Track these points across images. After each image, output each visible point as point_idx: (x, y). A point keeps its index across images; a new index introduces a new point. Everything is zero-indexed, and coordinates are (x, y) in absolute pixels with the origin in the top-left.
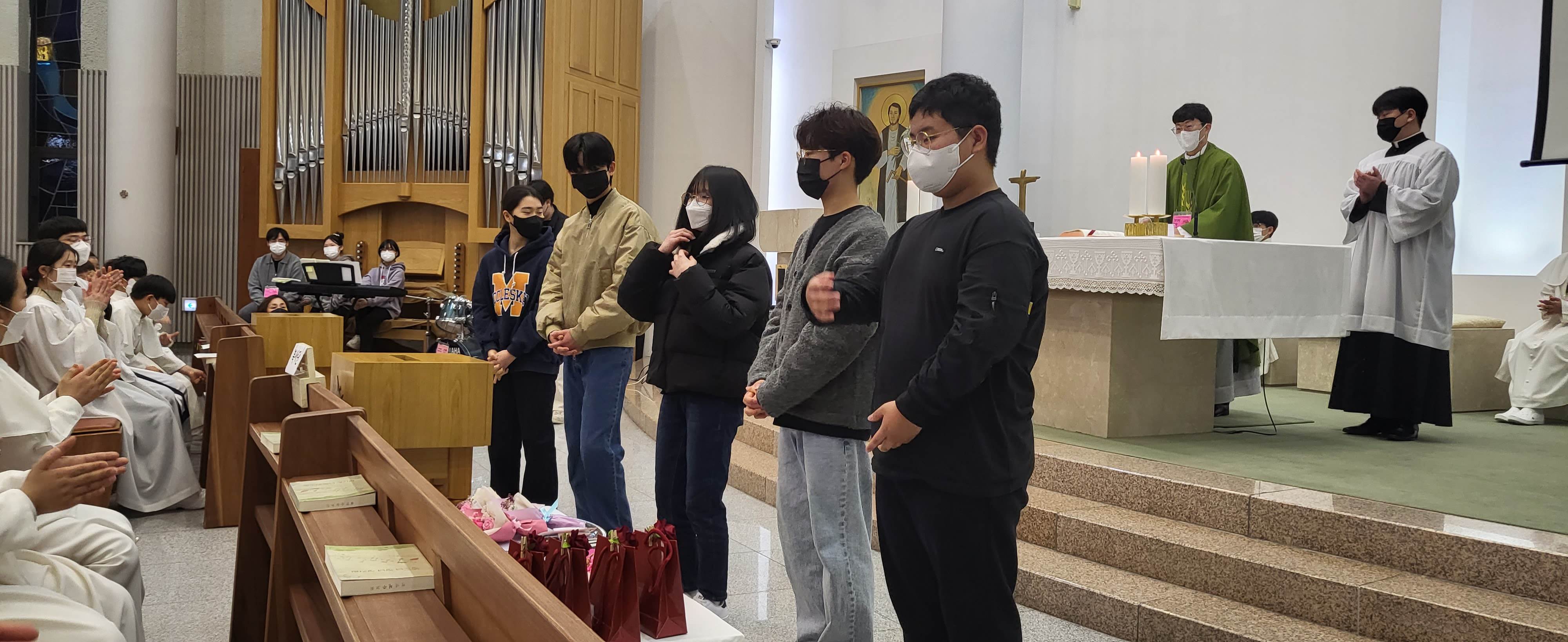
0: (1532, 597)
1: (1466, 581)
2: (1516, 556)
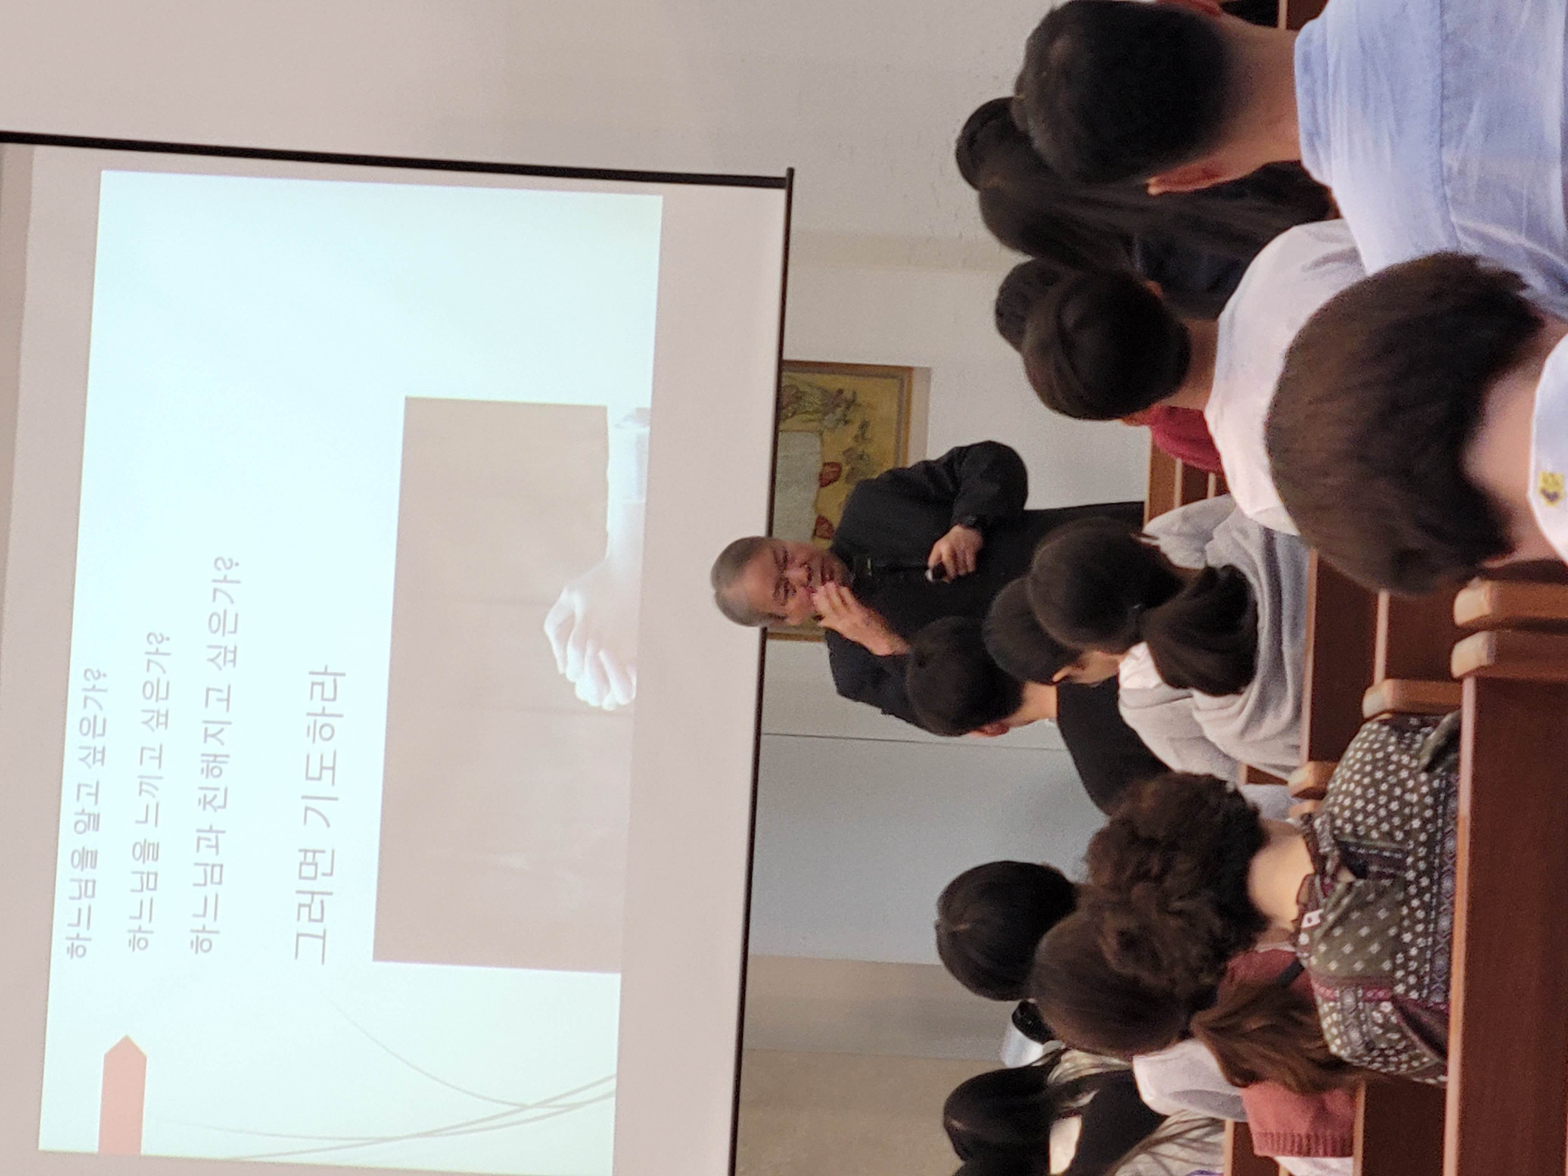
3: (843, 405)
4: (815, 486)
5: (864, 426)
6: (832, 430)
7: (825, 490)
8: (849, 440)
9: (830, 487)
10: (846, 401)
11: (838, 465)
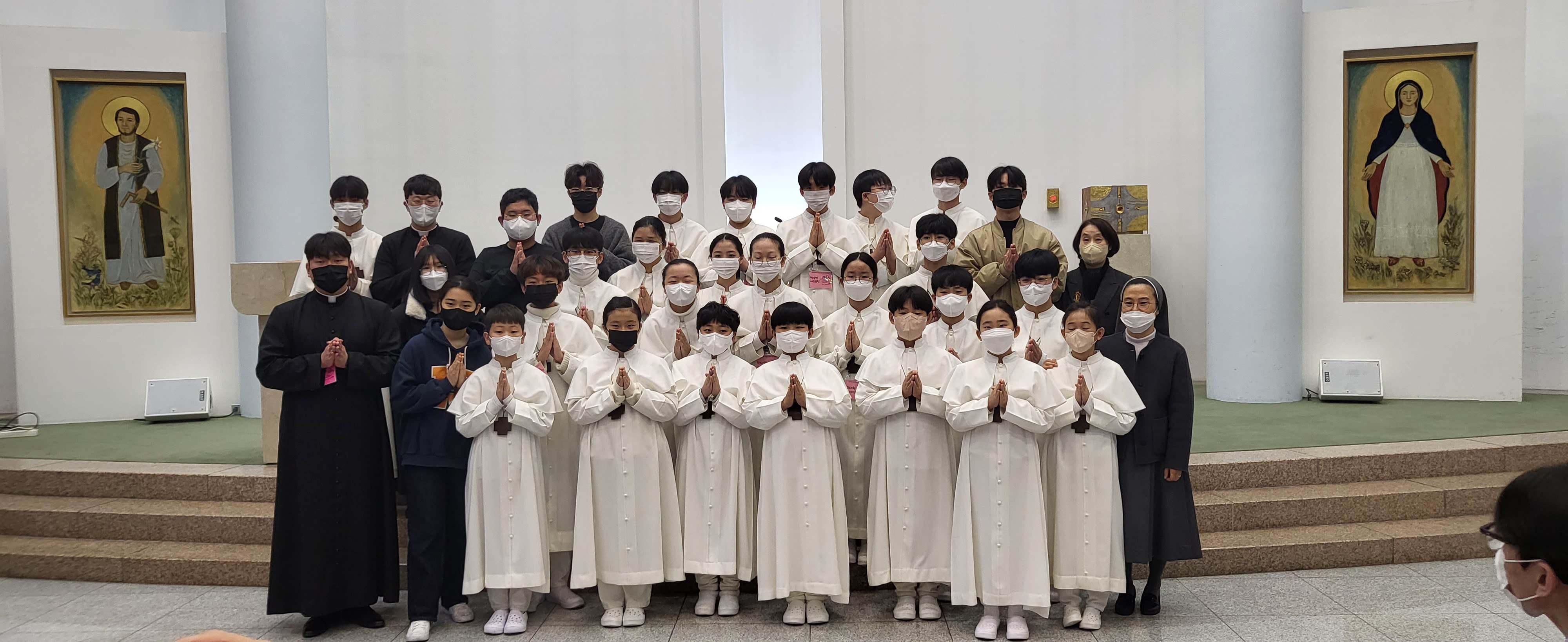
0: (1265, 486)
1: (1235, 487)
2: (1258, 466)
3: (1451, 265)
4: (1413, 256)
5: (1443, 275)
6: (1440, 261)
7: (1411, 259)
8: (1436, 269)
9: (1413, 262)
10: (1454, 266)
11: (1423, 265)
